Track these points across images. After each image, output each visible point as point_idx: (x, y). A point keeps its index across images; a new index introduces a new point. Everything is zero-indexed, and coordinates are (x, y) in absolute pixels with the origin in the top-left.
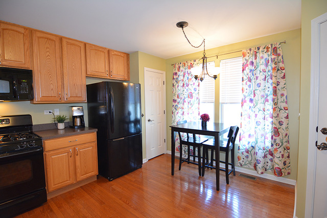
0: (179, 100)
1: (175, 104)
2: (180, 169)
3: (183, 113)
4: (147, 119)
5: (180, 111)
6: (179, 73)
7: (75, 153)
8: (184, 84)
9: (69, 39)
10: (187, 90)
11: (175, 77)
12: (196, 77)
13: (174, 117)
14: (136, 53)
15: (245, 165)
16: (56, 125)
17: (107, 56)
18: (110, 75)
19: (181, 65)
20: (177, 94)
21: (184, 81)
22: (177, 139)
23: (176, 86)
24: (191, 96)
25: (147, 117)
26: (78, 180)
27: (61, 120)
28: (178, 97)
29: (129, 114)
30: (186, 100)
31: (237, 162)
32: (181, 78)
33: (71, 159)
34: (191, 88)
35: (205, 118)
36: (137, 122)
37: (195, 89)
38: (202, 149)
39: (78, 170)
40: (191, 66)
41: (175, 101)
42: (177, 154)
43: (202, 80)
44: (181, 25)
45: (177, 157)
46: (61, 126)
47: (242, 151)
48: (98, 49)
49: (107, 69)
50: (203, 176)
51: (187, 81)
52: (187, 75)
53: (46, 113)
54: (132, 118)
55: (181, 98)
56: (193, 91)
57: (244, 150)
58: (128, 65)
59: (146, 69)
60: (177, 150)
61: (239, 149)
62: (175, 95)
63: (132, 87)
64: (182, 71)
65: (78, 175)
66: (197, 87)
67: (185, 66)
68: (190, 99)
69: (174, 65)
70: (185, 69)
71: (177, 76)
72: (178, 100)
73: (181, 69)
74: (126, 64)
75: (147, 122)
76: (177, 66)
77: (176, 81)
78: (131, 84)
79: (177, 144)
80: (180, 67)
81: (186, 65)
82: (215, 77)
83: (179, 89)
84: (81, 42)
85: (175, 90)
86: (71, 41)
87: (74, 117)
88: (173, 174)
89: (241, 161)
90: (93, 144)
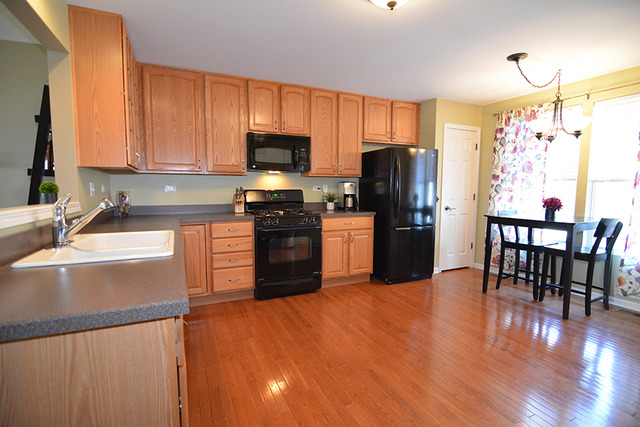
0: (505, 175)
1: (495, 183)
2: (498, 287)
3: (512, 198)
4: (443, 207)
5: (505, 195)
6: (506, 129)
7: (349, 240)
8: (515, 148)
9: (346, 94)
10: (522, 158)
11: (499, 136)
12: (539, 136)
13: (492, 204)
14: (434, 101)
15: (634, 294)
16: (324, 204)
17: (389, 110)
18: (392, 138)
19: (512, 115)
20: (501, 165)
21: (517, 142)
22: (496, 244)
23: (501, 152)
24: (529, 167)
25: (445, 202)
26: (351, 273)
27: (331, 199)
28: (502, 171)
29: (416, 198)
30: (517, 176)
31: (616, 289)
32: (511, 137)
33: (346, 245)
34: (530, 155)
35: (552, 205)
36: (427, 211)
37: (538, 157)
38: (542, 256)
39: (352, 261)
40: (533, 115)
41: (496, 177)
42: (494, 270)
43: (551, 139)
44: (515, 58)
45: (494, 275)
46: (331, 206)
47: (630, 268)
48: (379, 102)
49: (389, 130)
50: (541, 300)
51: (523, 142)
52: (522, 132)
53: (315, 189)
54: (420, 204)
55: (509, 173)
56: (533, 160)
57: (633, 267)
58: (418, 121)
59: (447, 125)
60: (494, 262)
61: (622, 264)
62: (496, 168)
63: (422, 156)
64: (514, 124)
65: (351, 268)
66: (543, 153)
67: (520, 115)
68: (525, 174)
69: (498, 116)
70: (520, 121)
71: (503, 135)
72: (502, 176)
73: (512, 121)
74: (414, 120)
75: (443, 210)
76: (504, 117)
77: (500, 143)
78: (422, 151)
79: (496, 252)
80: (509, 118)
81: (523, 114)
82: (578, 134)
83: (506, 157)
84: (359, 96)
85: (497, 158)
86: (348, 97)
87: (346, 196)
88: (485, 290)
89: (625, 287)
90: (369, 231)
